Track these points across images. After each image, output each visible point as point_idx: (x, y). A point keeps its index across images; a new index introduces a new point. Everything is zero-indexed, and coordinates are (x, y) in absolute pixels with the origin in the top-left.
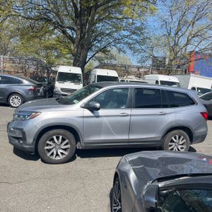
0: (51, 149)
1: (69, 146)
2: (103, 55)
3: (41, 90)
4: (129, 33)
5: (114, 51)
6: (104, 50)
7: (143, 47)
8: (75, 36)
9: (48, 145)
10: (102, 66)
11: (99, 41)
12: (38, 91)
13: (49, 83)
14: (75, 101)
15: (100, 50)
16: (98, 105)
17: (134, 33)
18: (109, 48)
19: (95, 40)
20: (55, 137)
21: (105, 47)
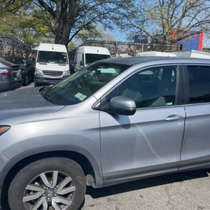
0: (37, 200)
1: (72, 188)
2: (87, 32)
3: (18, 74)
4: (115, 6)
5: (98, 26)
6: (88, 26)
7: (133, 22)
8: (55, 10)
9: (29, 192)
11: (82, 16)
12: (15, 74)
13: (28, 65)
14: (79, 96)
15: (84, 27)
16: (131, 104)
17: (121, 6)
18: (93, 24)
19: (78, 15)
20: (43, 176)
21: (89, 23)
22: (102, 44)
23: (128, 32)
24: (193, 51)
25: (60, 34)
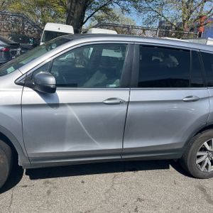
2: (104, 15)
5: (116, 9)
6: (104, 8)
7: (151, 5)
10: (101, 26)
15: (100, 8)
18: (110, 6)
21: (106, 5)
22: (114, 27)
23: (146, 16)
24: (209, 38)
25: (71, 15)
